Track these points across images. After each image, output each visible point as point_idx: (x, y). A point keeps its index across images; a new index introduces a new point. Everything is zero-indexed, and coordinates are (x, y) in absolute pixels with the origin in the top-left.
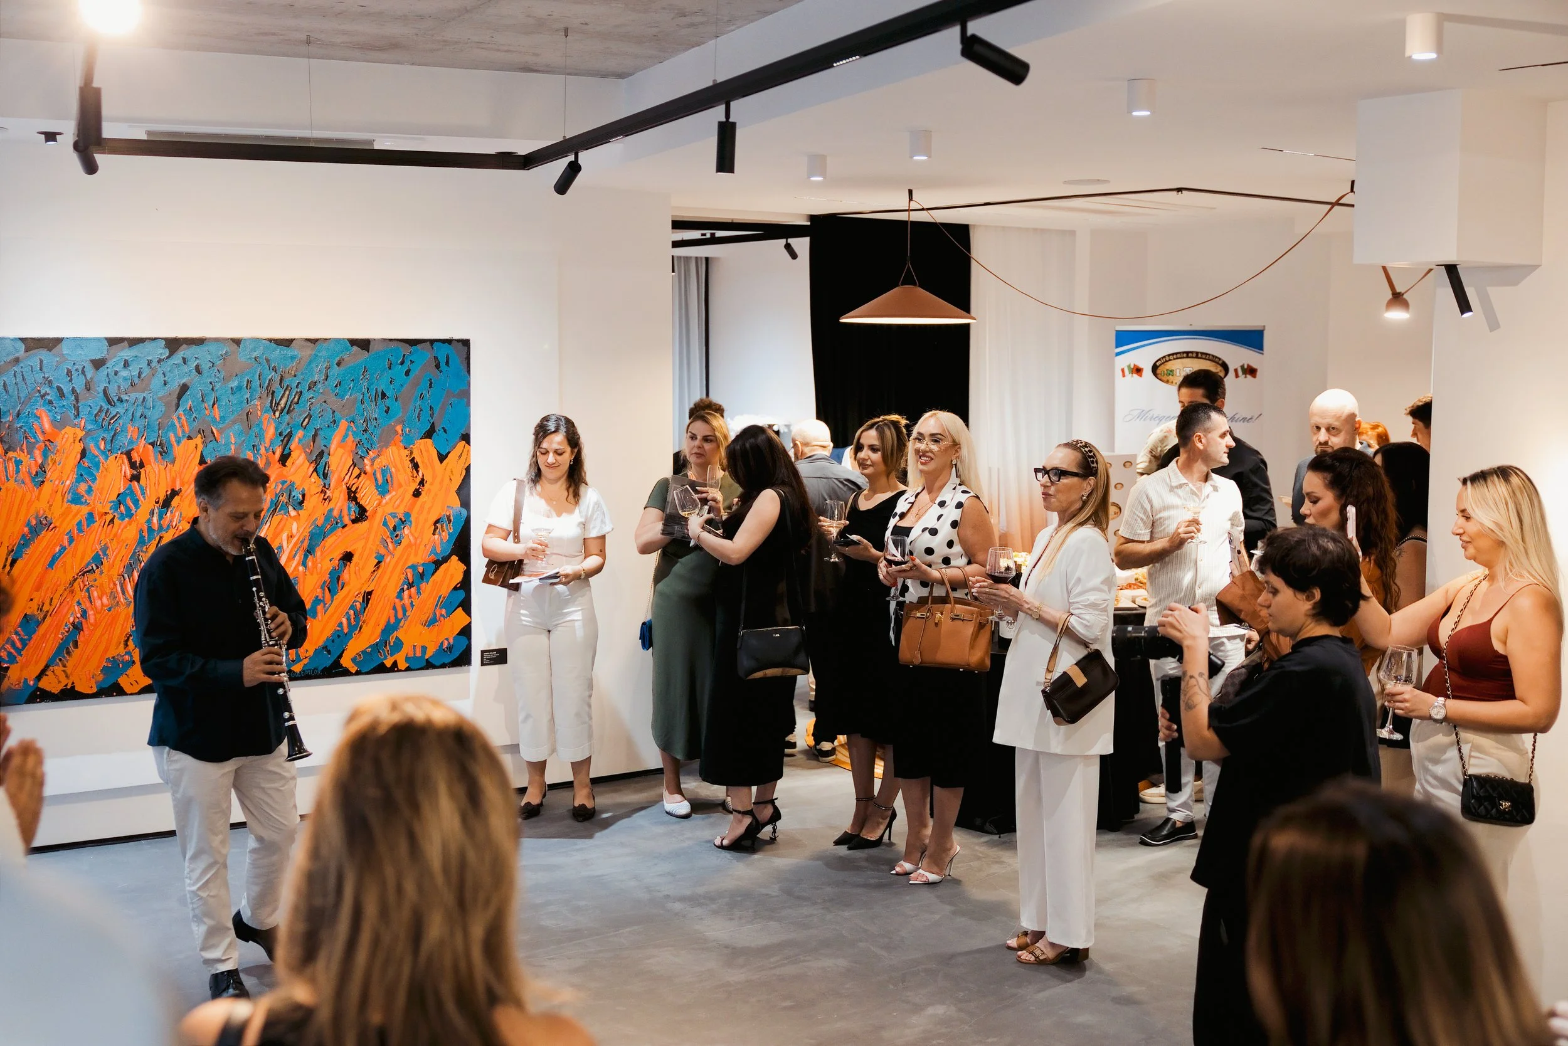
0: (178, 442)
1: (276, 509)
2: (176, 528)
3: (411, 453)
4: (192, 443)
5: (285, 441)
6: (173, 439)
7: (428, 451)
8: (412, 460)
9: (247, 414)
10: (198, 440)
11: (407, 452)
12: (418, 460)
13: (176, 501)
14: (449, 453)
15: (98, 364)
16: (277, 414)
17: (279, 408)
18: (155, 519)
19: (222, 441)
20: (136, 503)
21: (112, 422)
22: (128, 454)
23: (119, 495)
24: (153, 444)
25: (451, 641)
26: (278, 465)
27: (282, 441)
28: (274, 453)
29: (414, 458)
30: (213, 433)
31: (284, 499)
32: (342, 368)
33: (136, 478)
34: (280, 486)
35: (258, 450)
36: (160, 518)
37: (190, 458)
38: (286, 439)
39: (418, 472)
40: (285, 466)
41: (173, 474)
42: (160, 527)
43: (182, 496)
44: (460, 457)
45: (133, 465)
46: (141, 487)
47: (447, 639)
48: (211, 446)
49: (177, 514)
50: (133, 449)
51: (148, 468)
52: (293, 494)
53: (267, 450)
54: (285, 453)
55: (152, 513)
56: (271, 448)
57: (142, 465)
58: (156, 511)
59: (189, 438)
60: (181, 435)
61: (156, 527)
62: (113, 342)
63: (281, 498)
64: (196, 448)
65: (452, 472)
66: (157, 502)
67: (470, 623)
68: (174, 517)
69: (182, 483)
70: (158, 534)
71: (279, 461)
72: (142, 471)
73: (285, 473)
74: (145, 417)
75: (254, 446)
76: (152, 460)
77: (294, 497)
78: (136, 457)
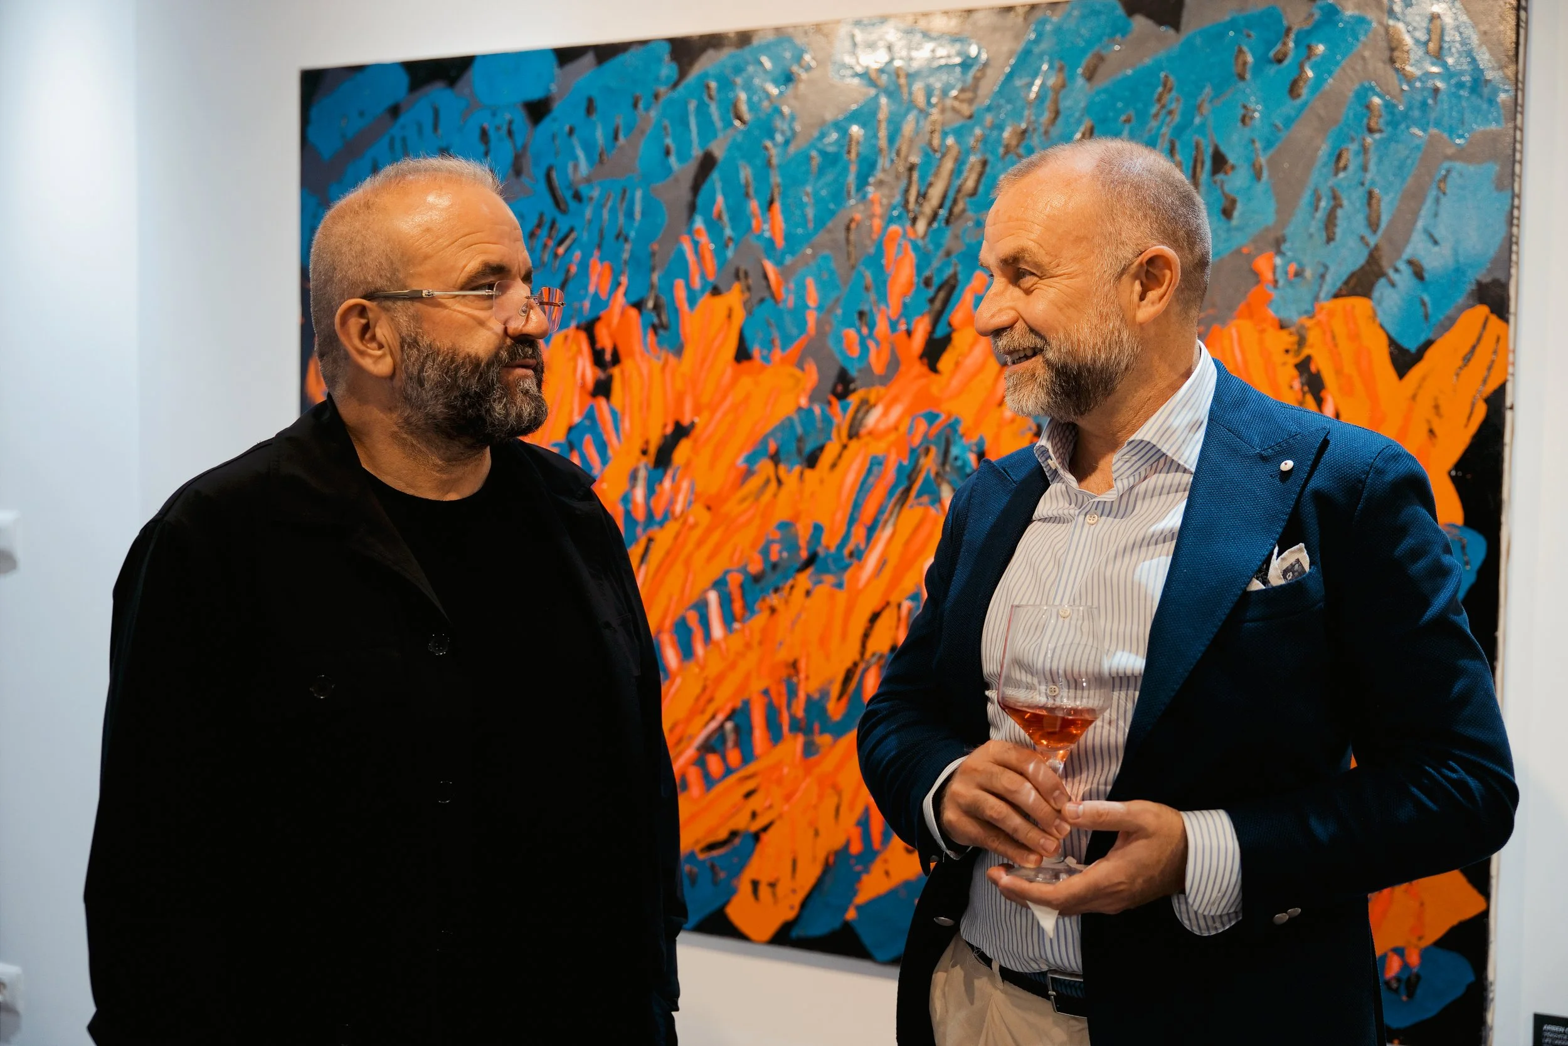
0: (692, 301)
1: (908, 490)
2: (681, 521)
3: (1302, 342)
4: (720, 304)
5: (938, 304)
6: (681, 294)
7: (1354, 336)
8: (1303, 366)
9: (848, 229)
10: (734, 297)
11: (1287, 339)
12: (1322, 364)
13: (682, 452)
14: (1429, 343)
15: (538, 110)
16: (921, 226)
17: (928, 209)
18: (639, 494)
19: (789, 299)
20: (603, 448)
21: (561, 250)
22: (589, 328)
23: (570, 429)
24: (639, 305)
25: (1414, 959)
26: (919, 368)
27: (932, 301)
28: (909, 333)
29: (1308, 359)
30: (765, 277)
31: (929, 464)
32: (1103, 81)
33: (603, 389)
34: (922, 427)
35: (871, 327)
36: (651, 491)
37: (717, 343)
38: (942, 295)
39: (1320, 402)
40: (933, 369)
41: (679, 385)
42: (650, 515)
43: (695, 441)
44: (1467, 359)
45: (598, 358)
46: (613, 413)
47: (1399, 951)
48: (763, 311)
49: (685, 485)
50: (598, 319)
51: (627, 364)
52: (955, 451)
53: (893, 325)
54: (940, 333)
55: (634, 477)
56: (903, 320)
57: (616, 359)
58: (642, 474)
59: (716, 291)
60: (697, 283)
61: (640, 515)
62: (566, 56)
63: (922, 461)
64: (729, 316)
65: (1437, 407)
66: (644, 452)
67: (1485, 914)
68: (676, 490)
69: (697, 410)
70: (645, 530)
71: (921, 357)
72: (616, 371)
73: (935, 390)
74: (626, 239)
75: (861, 314)
76: (637, 348)
77: (956, 458)
78: (605, 341)
